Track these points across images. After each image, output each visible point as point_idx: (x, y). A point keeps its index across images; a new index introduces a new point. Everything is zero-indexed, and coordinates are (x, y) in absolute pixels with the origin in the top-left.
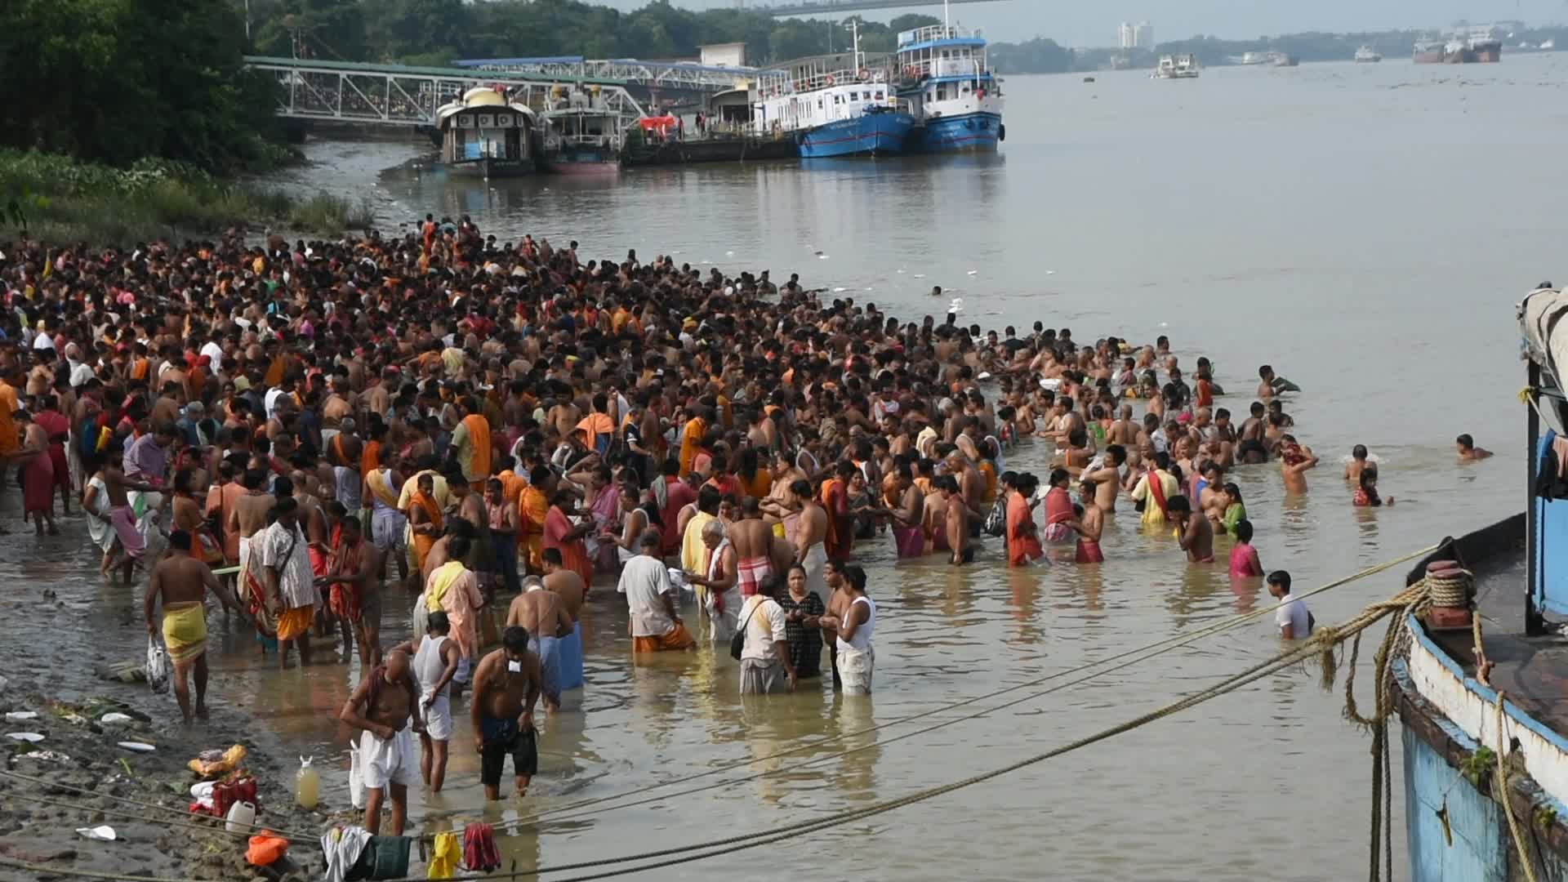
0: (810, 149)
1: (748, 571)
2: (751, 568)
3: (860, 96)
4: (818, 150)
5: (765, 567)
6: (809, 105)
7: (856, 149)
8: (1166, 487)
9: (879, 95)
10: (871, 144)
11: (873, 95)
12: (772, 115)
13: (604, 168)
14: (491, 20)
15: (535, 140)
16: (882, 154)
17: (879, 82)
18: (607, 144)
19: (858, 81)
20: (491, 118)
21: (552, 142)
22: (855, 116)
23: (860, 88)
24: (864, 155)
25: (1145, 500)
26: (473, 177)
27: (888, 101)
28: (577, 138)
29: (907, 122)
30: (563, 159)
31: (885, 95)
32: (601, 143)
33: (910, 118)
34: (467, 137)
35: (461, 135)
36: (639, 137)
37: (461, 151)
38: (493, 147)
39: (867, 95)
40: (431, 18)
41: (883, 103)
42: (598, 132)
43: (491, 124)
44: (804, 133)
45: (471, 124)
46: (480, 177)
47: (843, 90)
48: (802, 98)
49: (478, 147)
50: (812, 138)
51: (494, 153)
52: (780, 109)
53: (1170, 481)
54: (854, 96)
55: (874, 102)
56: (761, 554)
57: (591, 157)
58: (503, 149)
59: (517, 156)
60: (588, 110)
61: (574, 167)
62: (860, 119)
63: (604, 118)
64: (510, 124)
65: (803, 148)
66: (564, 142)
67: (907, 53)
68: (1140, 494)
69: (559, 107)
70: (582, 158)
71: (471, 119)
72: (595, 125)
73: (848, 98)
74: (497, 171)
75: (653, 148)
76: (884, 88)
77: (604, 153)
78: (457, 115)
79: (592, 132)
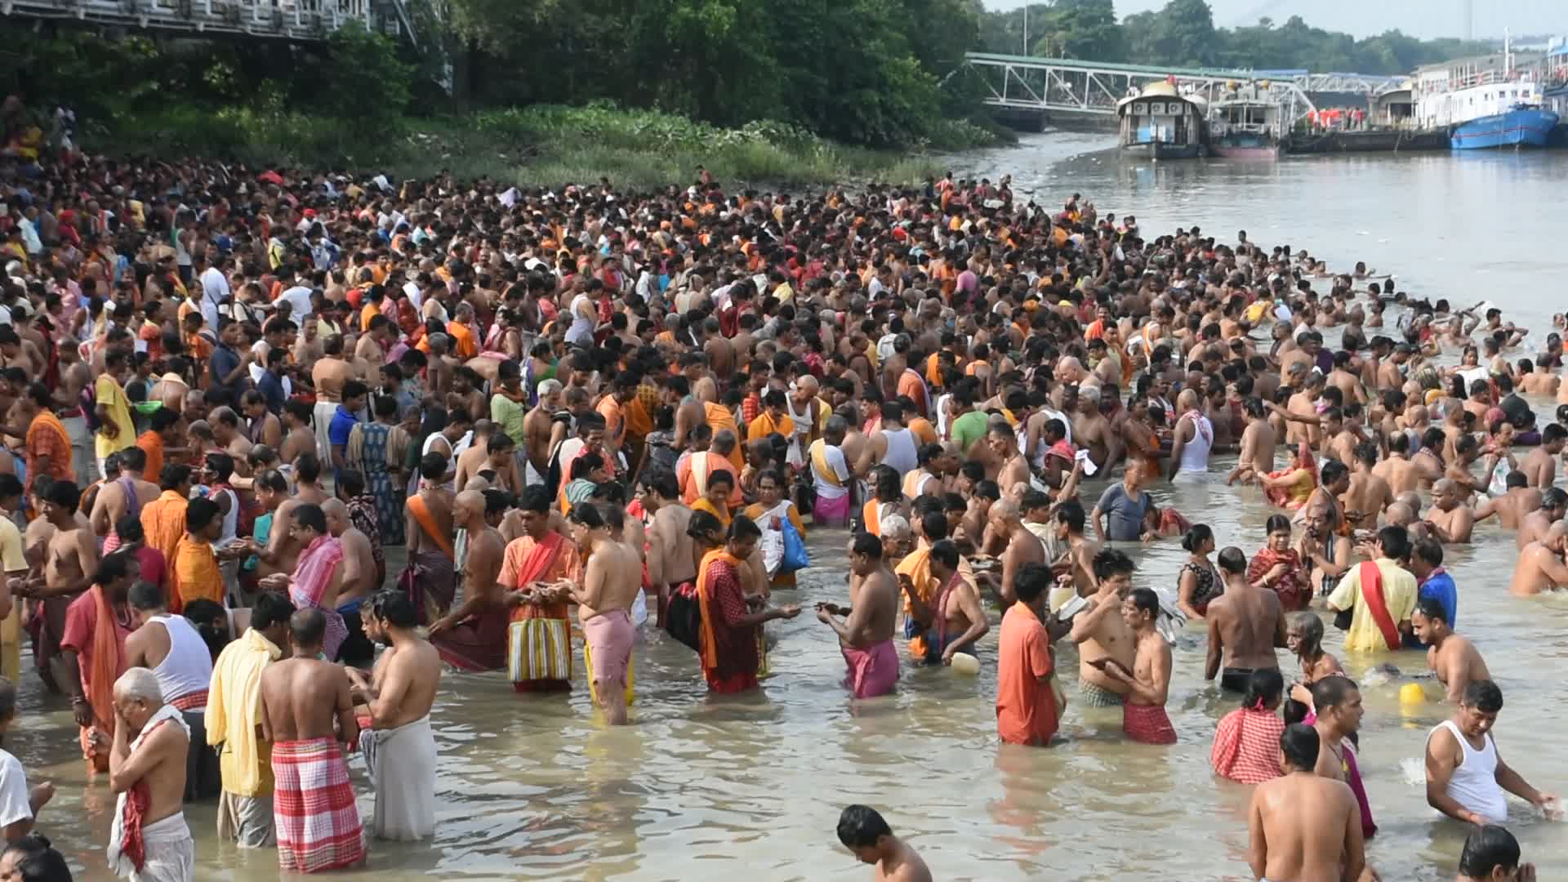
0: (1459, 141)
1: (289, 767)
2: (293, 761)
3: (1508, 94)
4: (1467, 142)
5: (322, 763)
6: (1461, 102)
7: (1501, 143)
8: (1390, 591)
9: (1526, 93)
10: (1515, 138)
11: (1520, 93)
12: (1430, 112)
13: (1262, 152)
14: (1238, 41)
15: (1203, 127)
16: (1526, 147)
17: (1527, 81)
18: (1268, 132)
19: (1507, 81)
20: (1162, 106)
21: (1220, 128)
22: (1503, 112)
23: (1508, 87)
24: (1508, 147)
25: (1351, 610)
26: (1144, 159)
27: (1535, 99)
28: (1242, 125)
29: (1550, 118)
30: (1227, 144)
31: (1532, 93)
32: (1262, 131)
33: (1553, 114)
34: (1141, 123)
35: (1135, 121)
36: (1303, 127)
37: (1134, 135)
38: (1162, 131)
39: (1515, 93)
40: (1186, 38)
41: (1529, 101)
42: (1261, 121)
43: (1162, 111)
44: (1454, 128)
45: (1144, 111)
46: (1149, 159)
47: (1493, 89)
48: (1456, 95)
49: (1148, 132)
50: (1461, 132)
51: (1163, 138)
52: (1437, 107)
53: (1400, 584)
54: (1502, 93)
55: (1521, 100)
56: (313, 737)
57: (1252, 143)
58: (1173, 134)
59: (1185, 140)
60: (1253, 101)
61: (1236, 152)
62: (1506, 115)
63: (1266, 108)
64: (1179, 112)
65: (1454, 140)
66: (1229, 130)
67: (1557, 57)
68: (1343, 598)
69: (1228, 98)
70: (1245, 143)
71: (1145, 106)
72: (1258, 115)
73: (1497, 95)
74: (1164, 154)
75: (1316, 137)
76: (1531, 87)
77: (1266, 139)
78: (1132, 102)
79: (1256, 121)
